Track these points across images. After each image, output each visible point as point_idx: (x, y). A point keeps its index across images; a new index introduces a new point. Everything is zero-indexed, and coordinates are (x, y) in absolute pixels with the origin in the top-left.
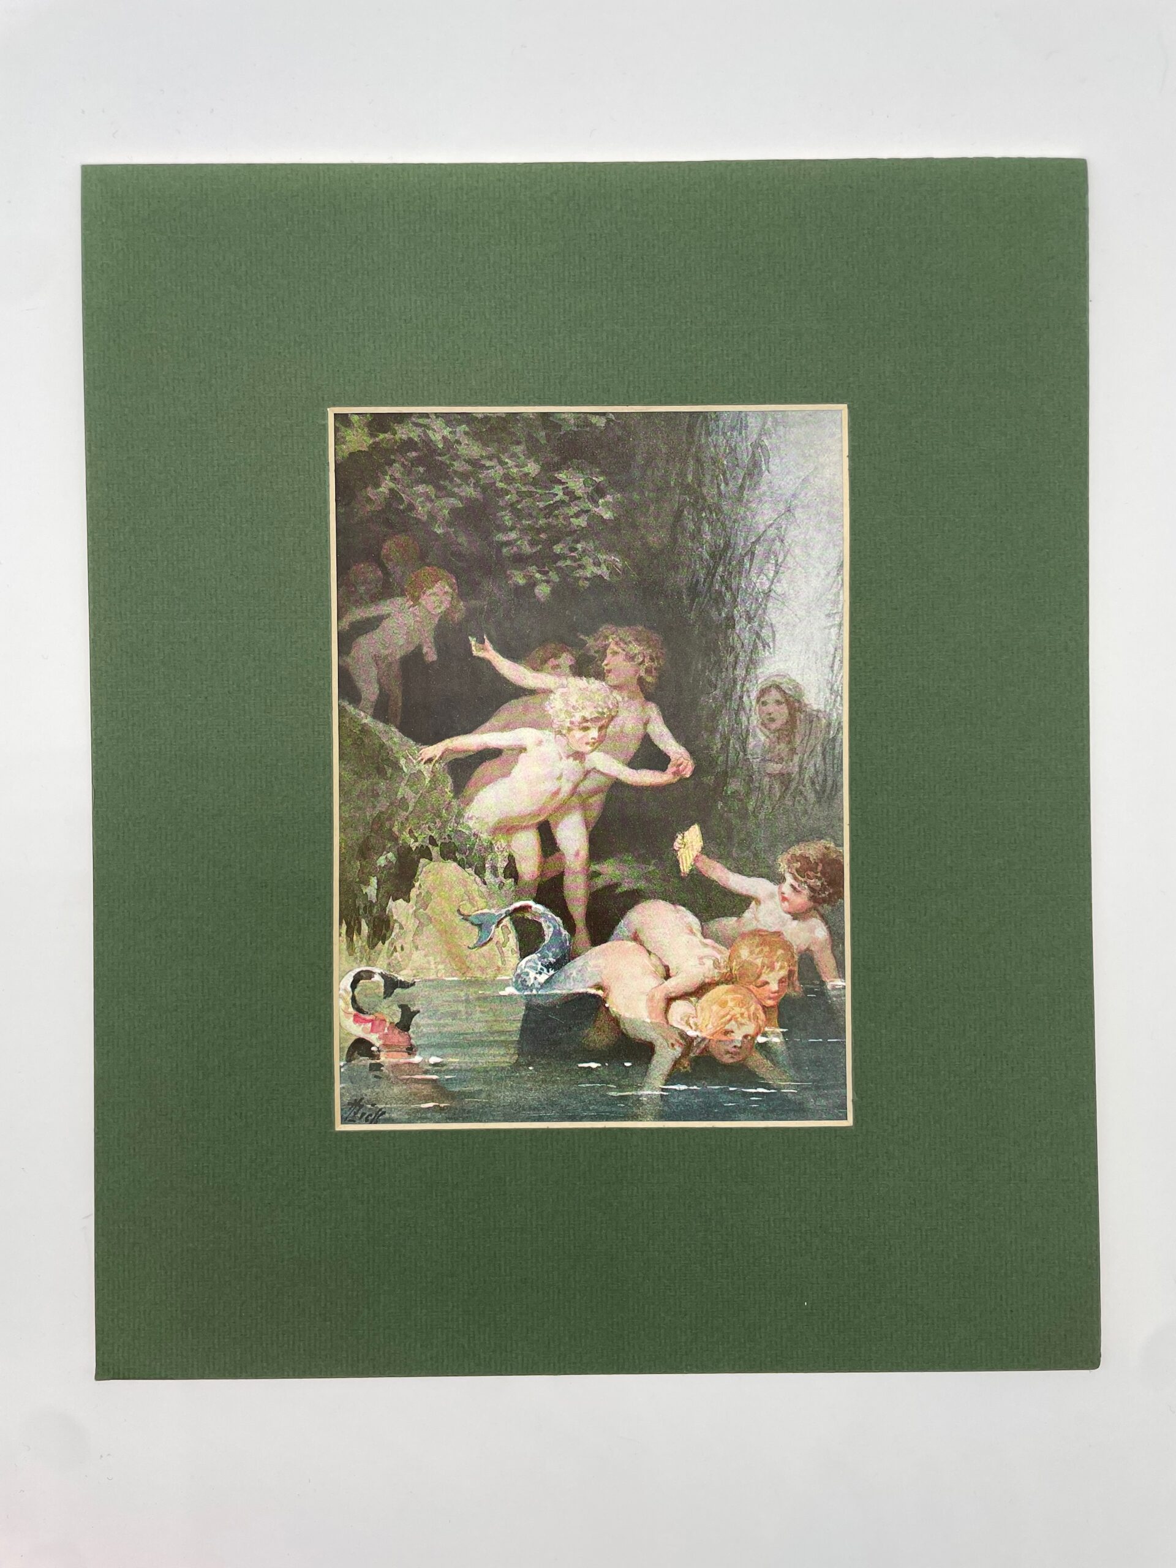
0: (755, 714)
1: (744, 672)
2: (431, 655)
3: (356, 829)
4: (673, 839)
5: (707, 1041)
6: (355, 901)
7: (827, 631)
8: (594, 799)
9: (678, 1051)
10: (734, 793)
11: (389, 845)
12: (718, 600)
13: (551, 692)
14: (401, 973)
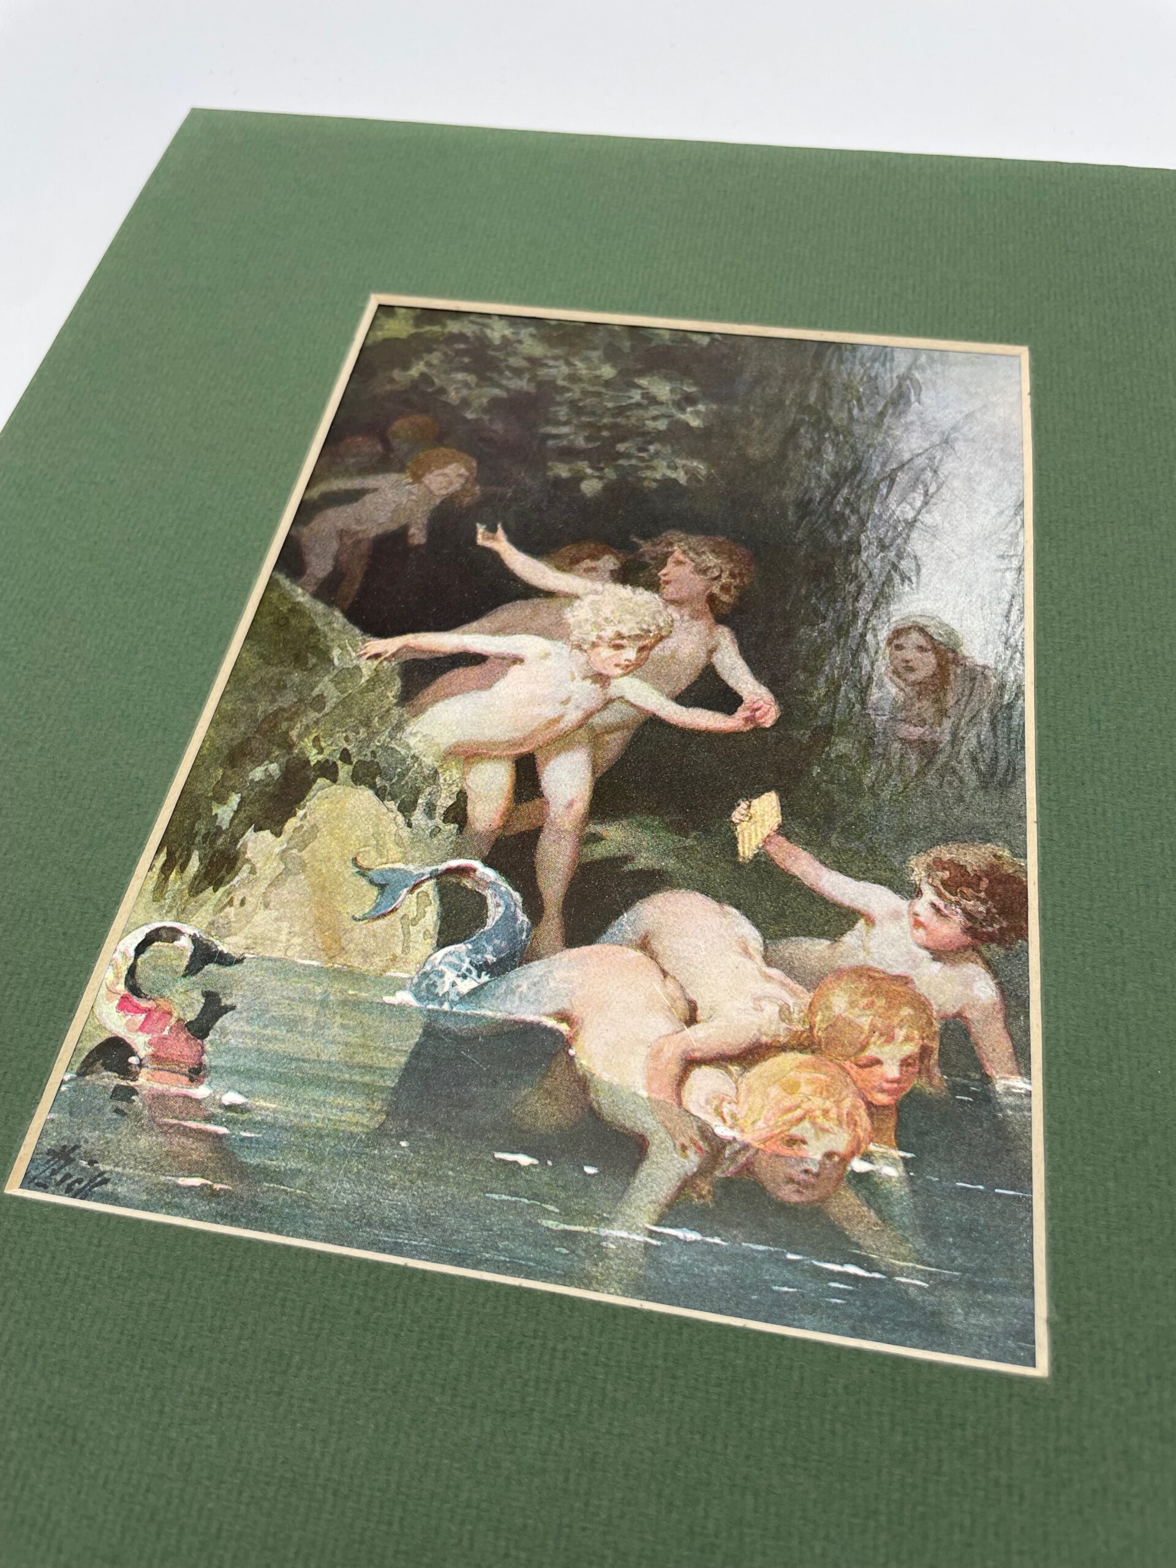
0: (884, 658)
1: (870, 606)
2: (418, 536)
3: (235, 726)
4: (733, 808)
5: (752, 1152)
6: (193, 824)
7: (999, 574)
8: (613, 736)
9: (692, 1162)
10: (841, 757)
11: (277, 753)
12: (838, 522)
13: (577, 597)
14: (228, 940)
